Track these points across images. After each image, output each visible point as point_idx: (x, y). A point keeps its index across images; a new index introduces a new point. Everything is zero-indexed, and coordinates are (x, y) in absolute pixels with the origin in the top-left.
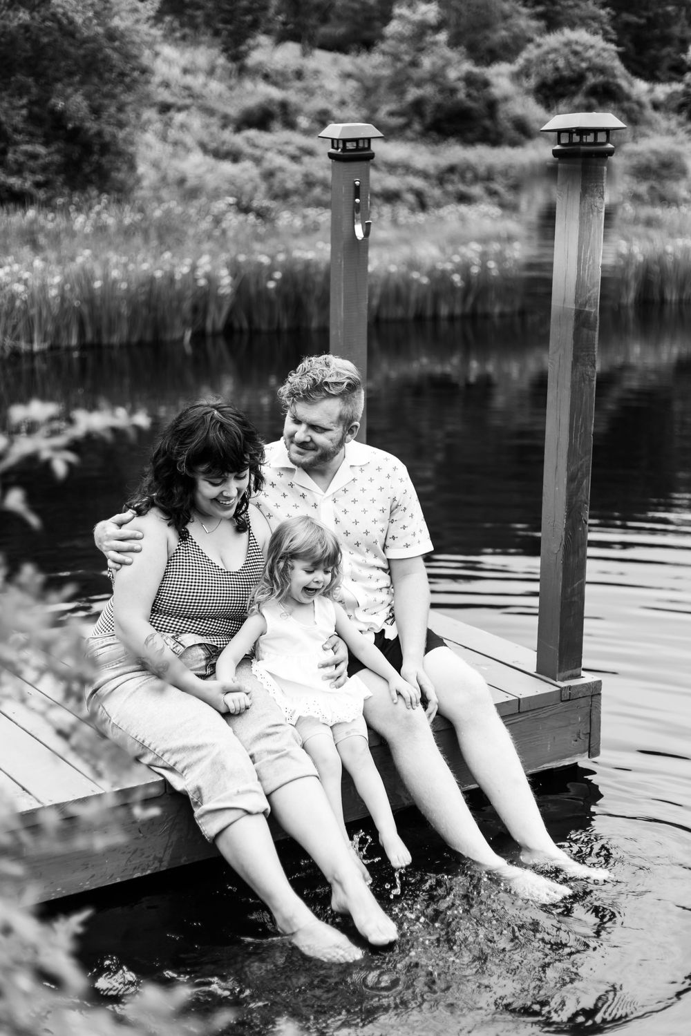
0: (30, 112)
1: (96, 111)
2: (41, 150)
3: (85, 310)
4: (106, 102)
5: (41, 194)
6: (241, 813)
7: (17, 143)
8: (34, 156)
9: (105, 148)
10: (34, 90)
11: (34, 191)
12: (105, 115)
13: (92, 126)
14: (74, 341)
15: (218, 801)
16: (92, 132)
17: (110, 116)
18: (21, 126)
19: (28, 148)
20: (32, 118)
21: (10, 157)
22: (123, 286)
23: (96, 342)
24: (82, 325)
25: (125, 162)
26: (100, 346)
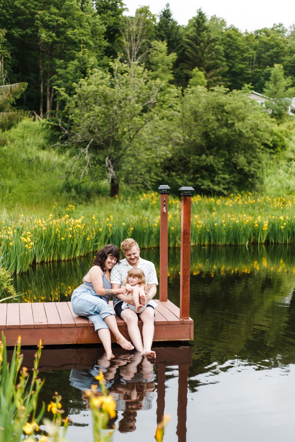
0: (225, 163)
1: (249, 163)
2: (227, 176)
4: (253, 160)
5: (225, 192)
7: (219, 174)
8: (224, 179)
9: (253, 176)
10: (227, 156)
11: (223, 191)
12: (252, 164)
13: (247, 169)
16: (246, 171)
17: (255, 165)
18: (221, 168)
19: (222, 176)
20: (226, 165)
21: (216, 179)
22: (224, 225)
23: (214, 244)
24: (210, 238)
25: (260, 181)
26: (216, 245)
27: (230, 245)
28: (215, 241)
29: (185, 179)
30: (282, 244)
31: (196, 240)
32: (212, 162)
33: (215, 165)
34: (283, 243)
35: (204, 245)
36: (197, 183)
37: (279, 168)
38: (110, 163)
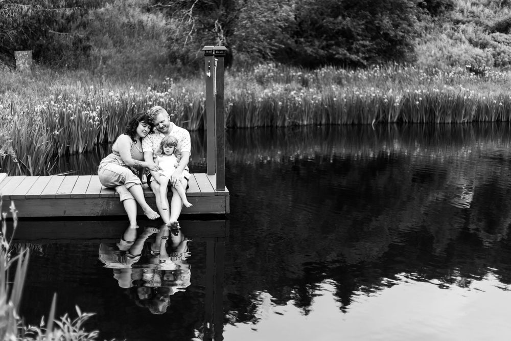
0: (367, 27)
1: (396, 26)
2: (368, 43)
4: (401, 22)
5: (365, 63)
7: (358, 40)
8: (364, 46)
9: (400, 42)
10: (369, 17)
11: (362, 61)
12: (399, 28)
13: (392, 34)
14: (323, 121)
16: (392, 35)
17: (403, 28)
18: (360, 32)
19: (361, 42)
20: (367, 29)
21: (354, 46)
22: (345, 100)
23: (334, 123)
24: (328, 115)
25: (409, 49)
26: (335, 124)
27: (353, 124)
28: (334, 119)
29: (316, 47)
30: (417, 123)
31: (310, 118)
32: (349, 25)
33: (353, 30)
34: (419, 121)
35: (321, 124)
36: (331, 51)
37: (441, 32)
38: (221, 27)
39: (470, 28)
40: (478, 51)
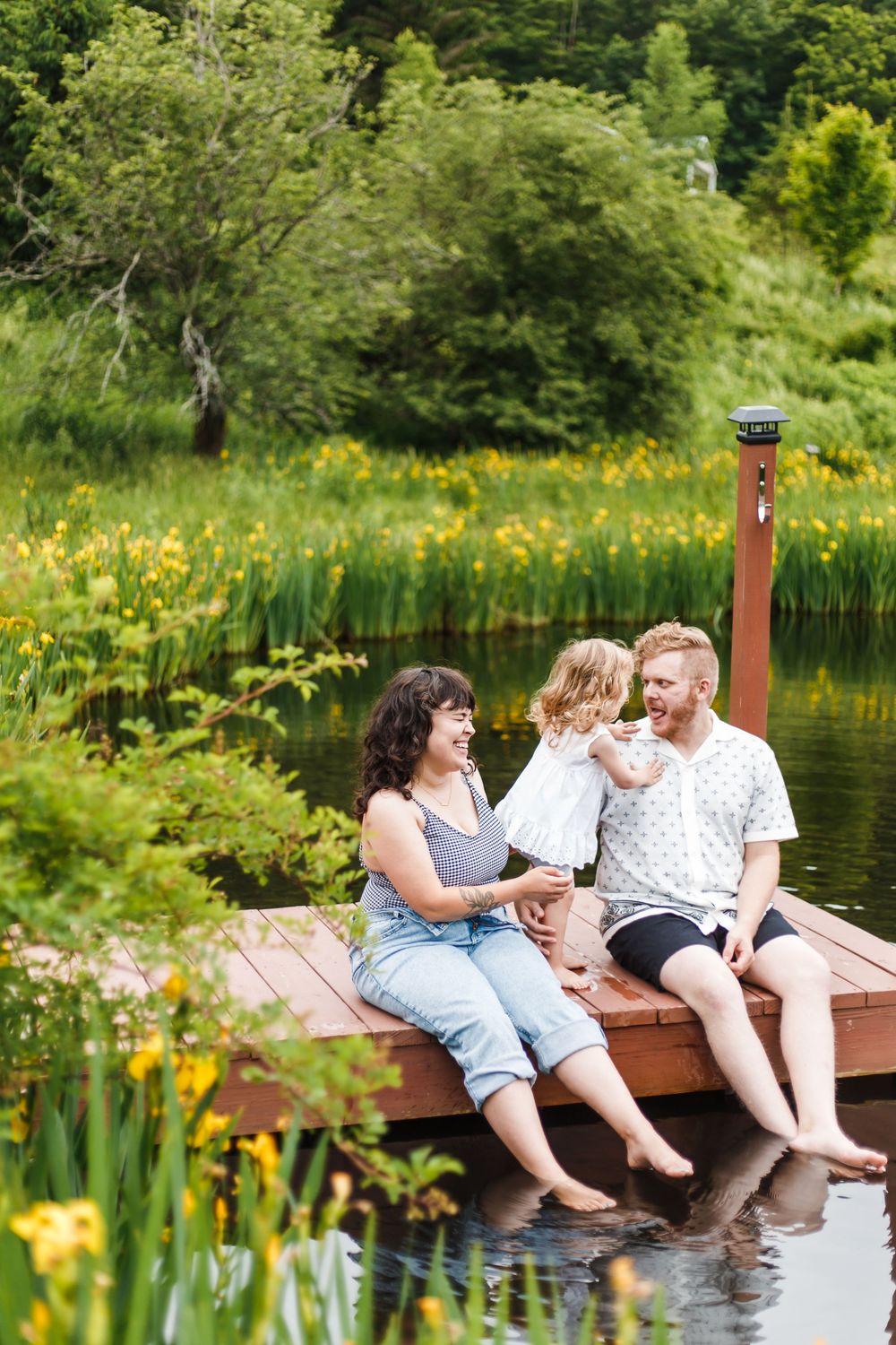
0: (570, 342)
1: (648, 341)
2: (577, 386)
3: (597, 580)
4: (660, 330)
5: (575, 439)
6: (512, 1077)
7: (551, 378)
8: (569, 394)
9: (657, 385)
10: (576, 316)
11: (566, 435)
12: (658, 346)
13: (641, 360)
15: (490, 1065)
16: (640, 367)
17: (666, 347)
18: (557, 358)
19: (562, 384)
20: (572, 349)
21: (542, 394)
22: (641, 553)
24: (592, 597)
25: (680, 402)
28: (611, 607)
29: (438, 396)
30: (823, 615)
31: (548, 607)
32: (530, 339)
33: (536, 349)
34: (828, 608)
36: (479, 408)
37: (714, 359)
38: (201, 339)
39: (781, 350)
40: (815, 407)
